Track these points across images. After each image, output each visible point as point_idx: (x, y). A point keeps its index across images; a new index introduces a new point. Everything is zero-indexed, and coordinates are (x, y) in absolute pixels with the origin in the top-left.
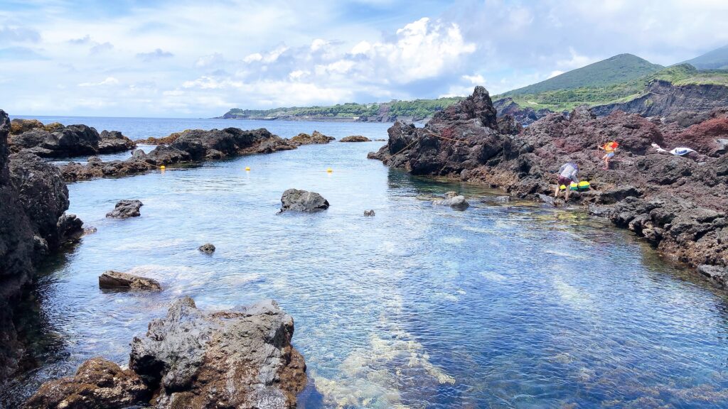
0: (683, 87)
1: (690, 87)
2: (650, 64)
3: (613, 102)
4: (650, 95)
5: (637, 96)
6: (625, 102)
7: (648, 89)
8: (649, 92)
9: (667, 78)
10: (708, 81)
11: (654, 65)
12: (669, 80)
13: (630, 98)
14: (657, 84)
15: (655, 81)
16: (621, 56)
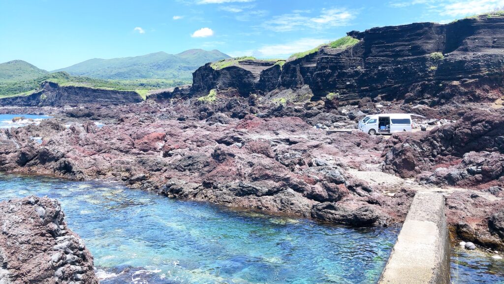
0: (66, 87)
1: (70, 88)
2: (38, 69)
3: (16, 95)
4: (43, 91)
5: (34, 91)
6: (26, 95)
7: (43, 87)
8: (42, 90)
9: (54, 81)
10: (82, 85)
11: (41, 70)
12: (56, 82)
13: (29, 93)
14: (48, 84)
15: (46, 82)
16: (16, 61)
